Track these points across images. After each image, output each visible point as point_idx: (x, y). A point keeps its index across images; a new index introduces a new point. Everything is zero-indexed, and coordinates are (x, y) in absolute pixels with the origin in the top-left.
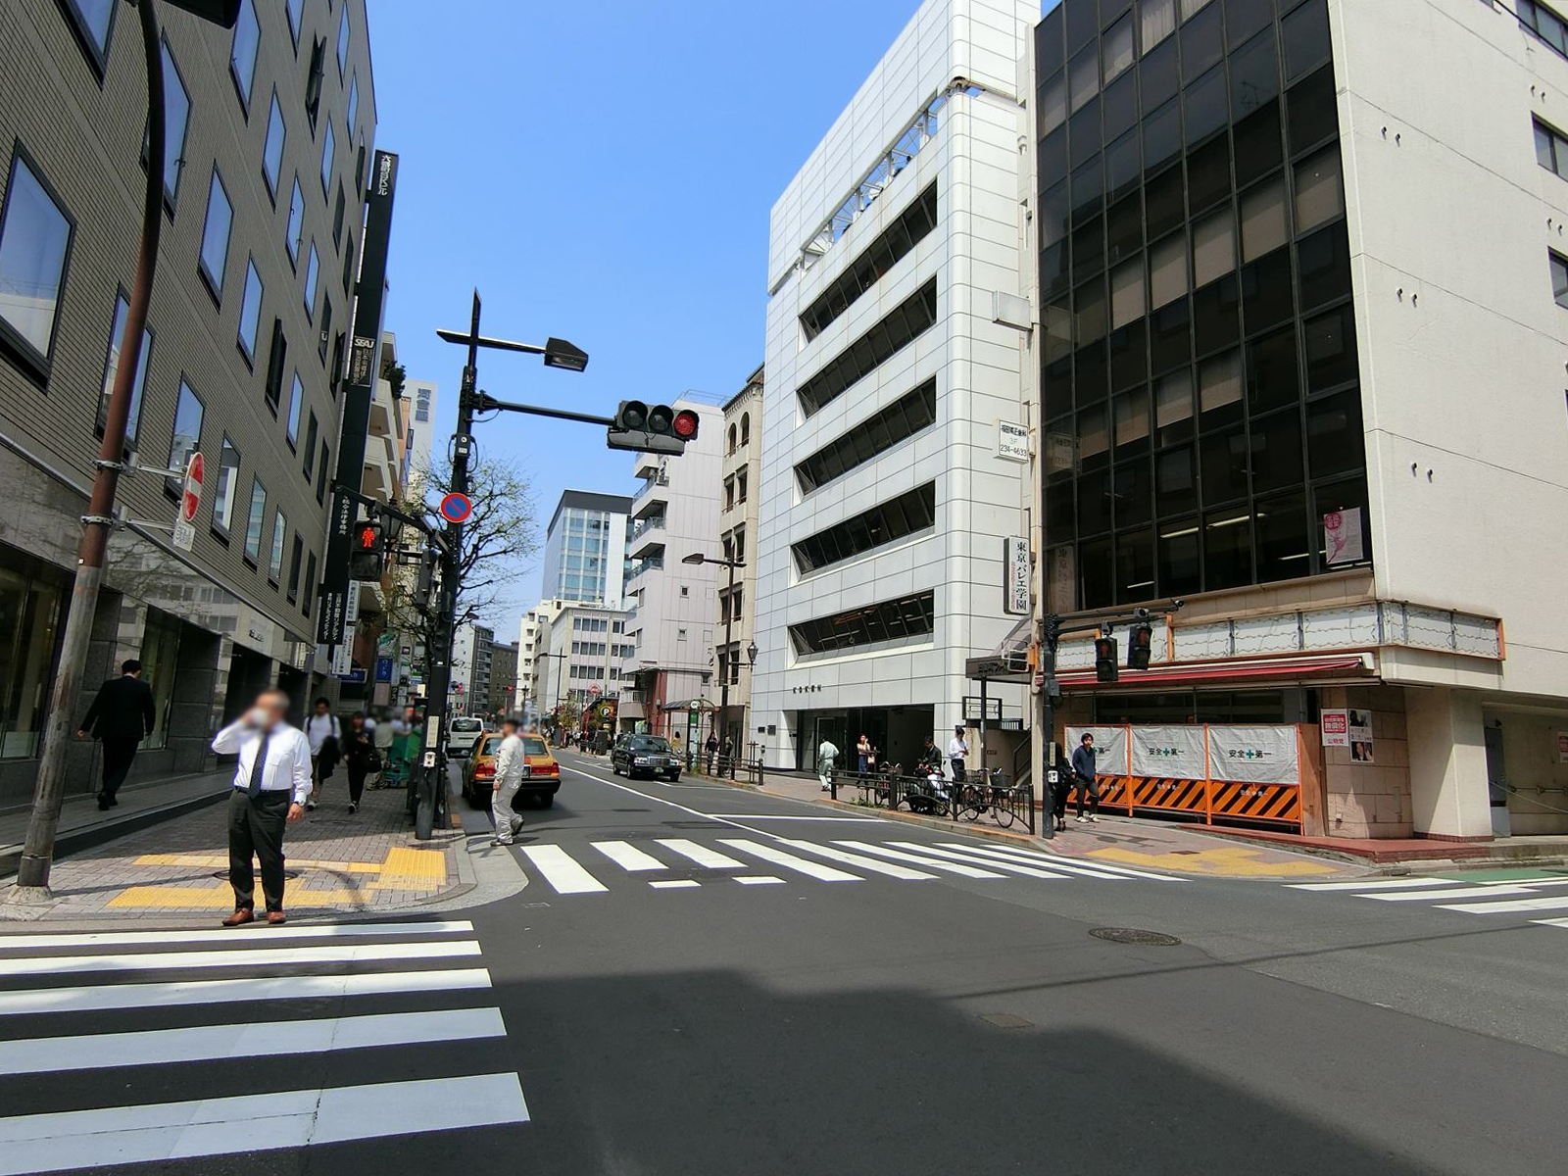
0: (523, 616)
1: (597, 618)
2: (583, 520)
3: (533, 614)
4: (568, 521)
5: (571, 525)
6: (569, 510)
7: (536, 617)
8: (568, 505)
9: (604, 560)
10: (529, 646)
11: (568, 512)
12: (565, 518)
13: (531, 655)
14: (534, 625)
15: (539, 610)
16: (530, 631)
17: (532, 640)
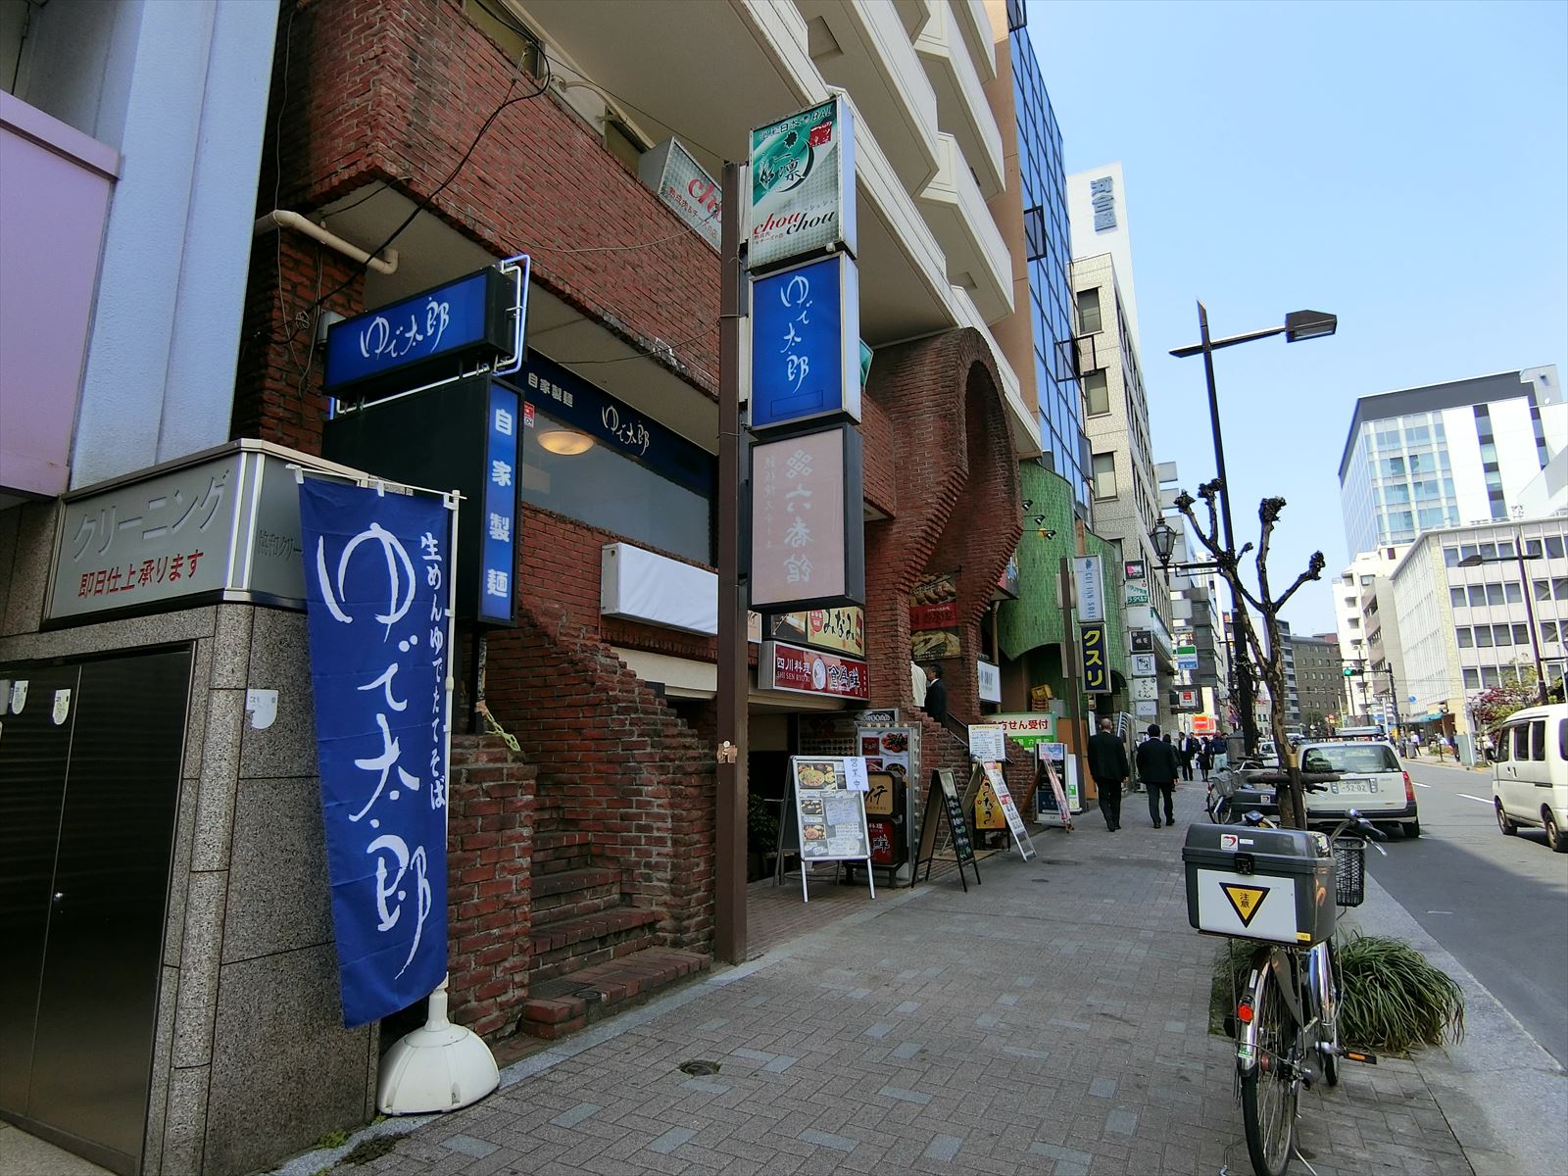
0: (1334, 581)
1: (1489, 540)
2: (1397, 432)
3: (1350, 577)
4: (1374, 440)
5: (1379, 444)
6: (1371, 424)
7: (1356, 579)
8: (1368, 418)
9: (1449, 481)
10: (1355, 622)
11: (1370, 428)
12: (1368, 437)
13: (1361, 633)
14: (1356, 590)
15: (1359, 569)
16: (1352, 601)
17: (1358, 611)
